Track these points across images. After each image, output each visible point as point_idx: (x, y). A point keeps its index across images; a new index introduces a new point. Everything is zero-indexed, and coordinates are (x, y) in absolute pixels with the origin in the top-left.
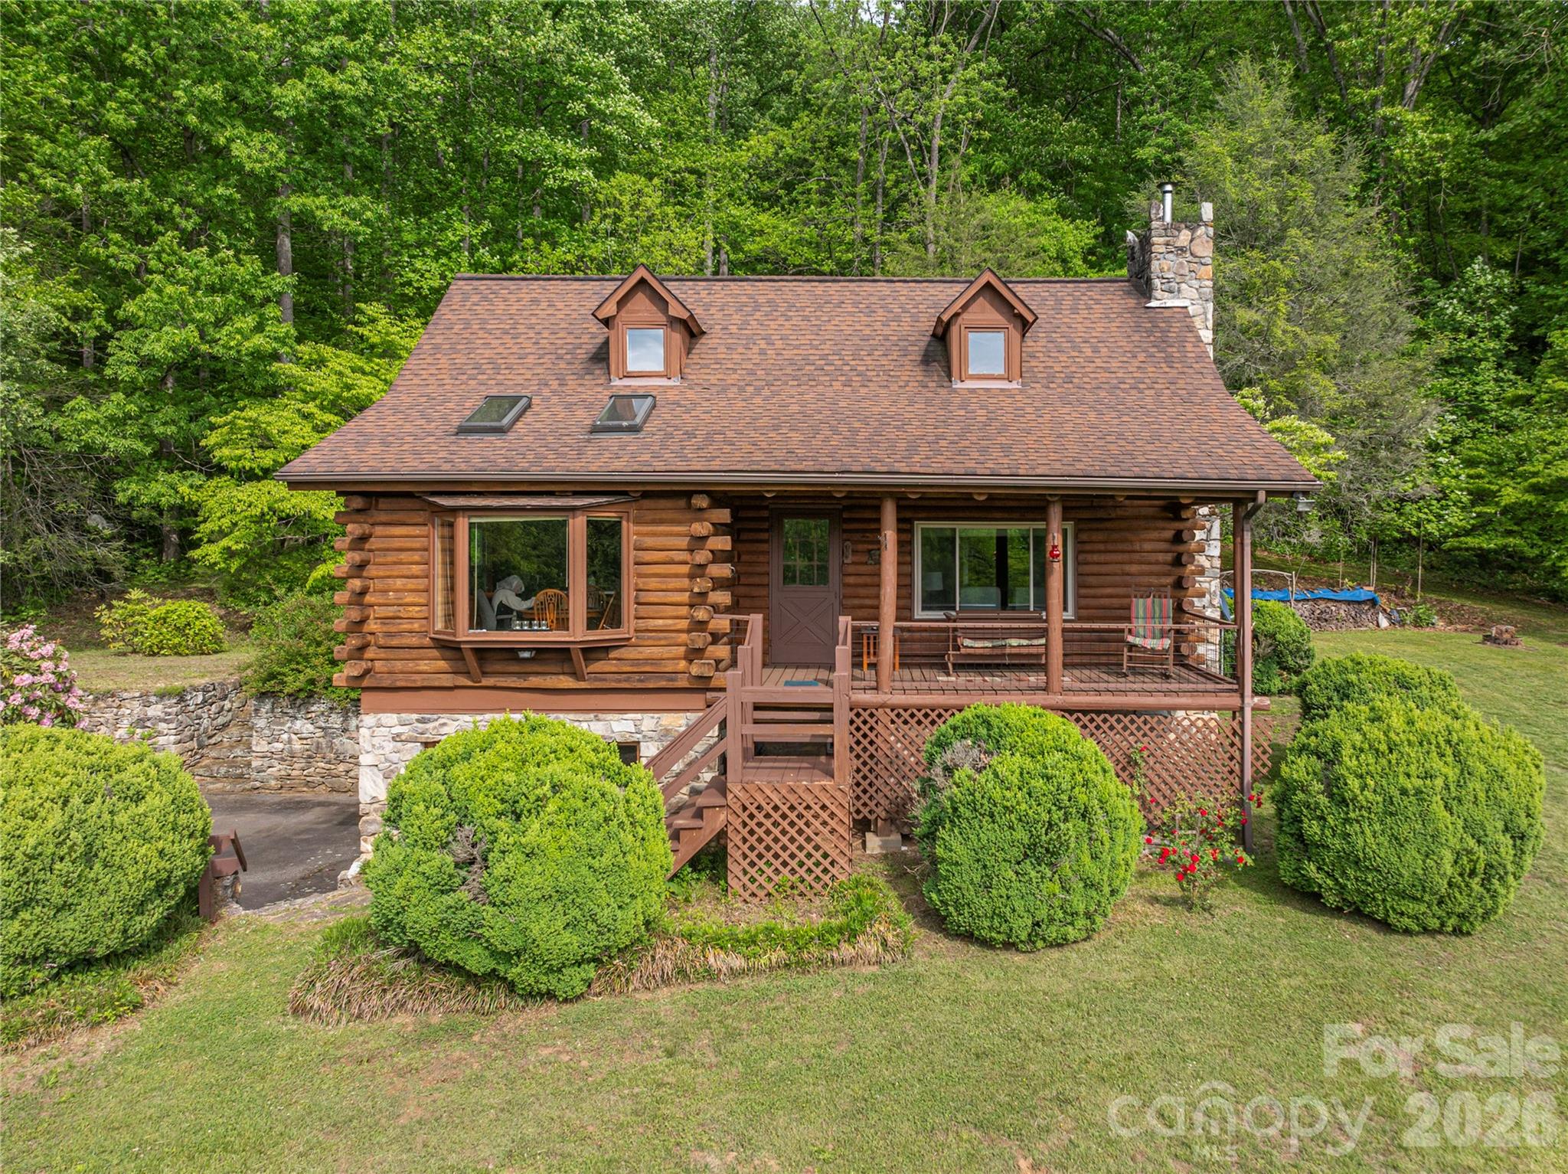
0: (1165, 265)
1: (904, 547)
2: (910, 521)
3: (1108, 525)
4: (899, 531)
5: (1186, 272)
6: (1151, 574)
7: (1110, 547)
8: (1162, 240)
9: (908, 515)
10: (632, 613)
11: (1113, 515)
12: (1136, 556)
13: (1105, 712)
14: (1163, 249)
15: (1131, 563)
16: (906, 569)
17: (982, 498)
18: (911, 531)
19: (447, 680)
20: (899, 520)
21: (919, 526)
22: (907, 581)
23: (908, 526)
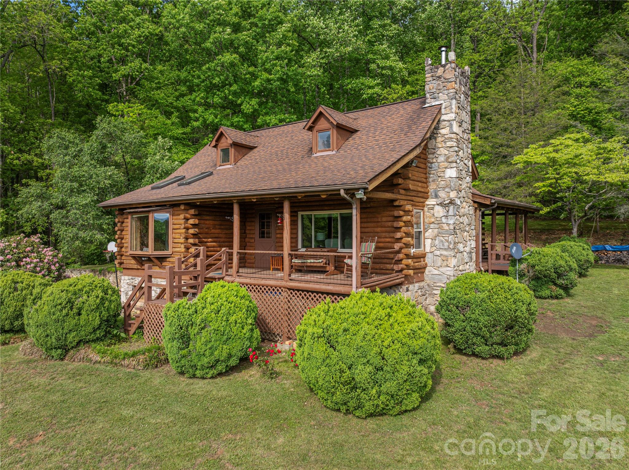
0: (431, 86)
1: (293, 223)
2: (296, 212)
3: (368, 210)
4: (291, 216)
5: (441, 87)
6: (386, 232)
7: (369, 220)
8: (429, 75)
9: (296, 210)
10: (172, 246)
11: (369, 206)
12: (379, 224)
13: (301, 290)
14: (431, 79)
15: (378, 227)
16: (294, 231)
17: (255, 200)
18: (297, 216)
19: (135, 266)
20: (291, 212)
21: (300, 214)
22: (294, 236)
23: (295, 214)
